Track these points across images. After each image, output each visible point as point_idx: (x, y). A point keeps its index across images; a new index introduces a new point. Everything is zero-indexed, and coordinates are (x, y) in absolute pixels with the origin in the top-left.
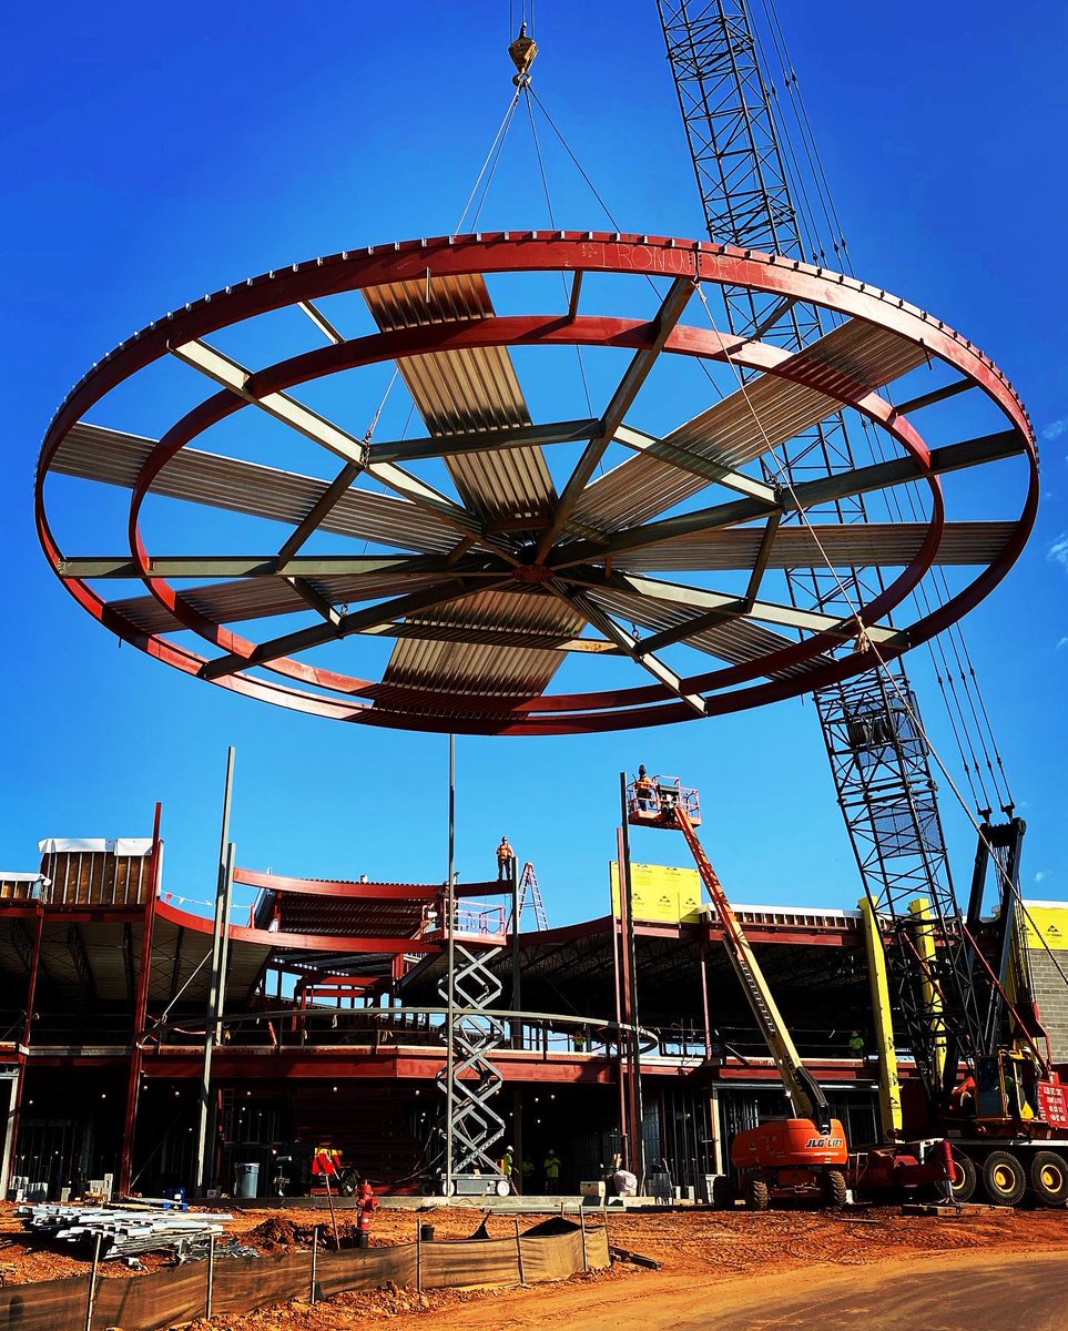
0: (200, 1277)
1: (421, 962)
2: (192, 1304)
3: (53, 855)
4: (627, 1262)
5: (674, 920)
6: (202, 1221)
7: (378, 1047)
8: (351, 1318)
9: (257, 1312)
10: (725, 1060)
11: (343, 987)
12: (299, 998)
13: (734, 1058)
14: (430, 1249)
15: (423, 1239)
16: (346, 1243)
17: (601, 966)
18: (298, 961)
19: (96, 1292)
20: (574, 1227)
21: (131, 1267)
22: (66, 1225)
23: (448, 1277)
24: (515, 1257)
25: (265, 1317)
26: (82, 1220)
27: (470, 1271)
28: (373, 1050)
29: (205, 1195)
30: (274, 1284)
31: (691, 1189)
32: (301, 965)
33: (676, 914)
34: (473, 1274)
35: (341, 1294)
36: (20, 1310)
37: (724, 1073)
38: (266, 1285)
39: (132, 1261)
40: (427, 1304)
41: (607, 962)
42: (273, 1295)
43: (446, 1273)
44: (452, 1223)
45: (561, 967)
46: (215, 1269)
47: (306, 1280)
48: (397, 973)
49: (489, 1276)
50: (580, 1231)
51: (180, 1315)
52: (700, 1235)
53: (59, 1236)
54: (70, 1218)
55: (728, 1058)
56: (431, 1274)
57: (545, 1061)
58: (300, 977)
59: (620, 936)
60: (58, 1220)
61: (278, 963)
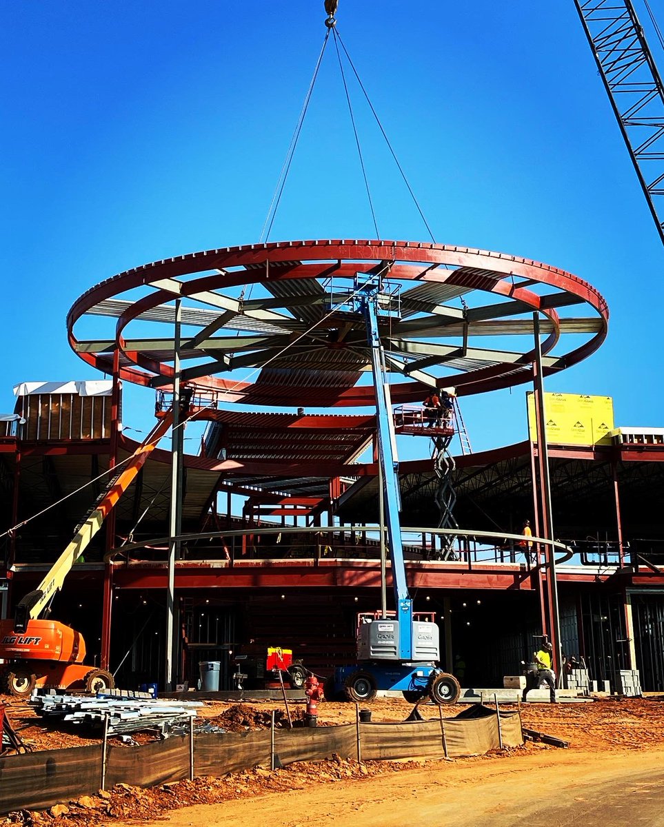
0: (184, 748)
1: (356, 483)
2: (179, 768)
3: (26, 397)
4: (538, 742)
5: (587, 442)
6: (179, 707)
7: (320, 560)
8: (304, 781)
9: (229, 775)
10: (637, 569)
11: (286, 507)
12: (248, 517)
13: (645, 566)
14: (367, 728)
15: (361, 720)
16: (296, 724)
17: (521, 484)
18: (245, 484)
19: (107, 757)
20: (491, 712)
21: (126, 743)
22: (71, 710)
23: (382, 751)
24: (439, 736)
25: (236, 779)
26: (83, 706)
27: (401, 747)
28: (316, 563)
29: (174, 689)
30: (241, 754)
31: (607, 683)
32: (247, 487)
33: (590, 438)
34: (404, 749)
35: (295, 763)
36: (53, 768)
37: (635, 580)
38: (236, 754)
39: (125, 738)
40: (366, 772)
41: (526, 482)
42: (240, 763)
43: (381, 748)
44: (389, 710)
45: (484, 487)
46: (195, 742)
47: (267, 752)
48: (335, 493)
49: (417, 751)
50: (495, 716)
51: (170, 776)
52: (606, 720)
53: (66, 719)
54: (73, 705)
55: (640, 566)
56: (368, 749)
57: (470, 571)
58: (247, 498)
59: (537, 459)
60: (64, 707)
61: (227, 485)
